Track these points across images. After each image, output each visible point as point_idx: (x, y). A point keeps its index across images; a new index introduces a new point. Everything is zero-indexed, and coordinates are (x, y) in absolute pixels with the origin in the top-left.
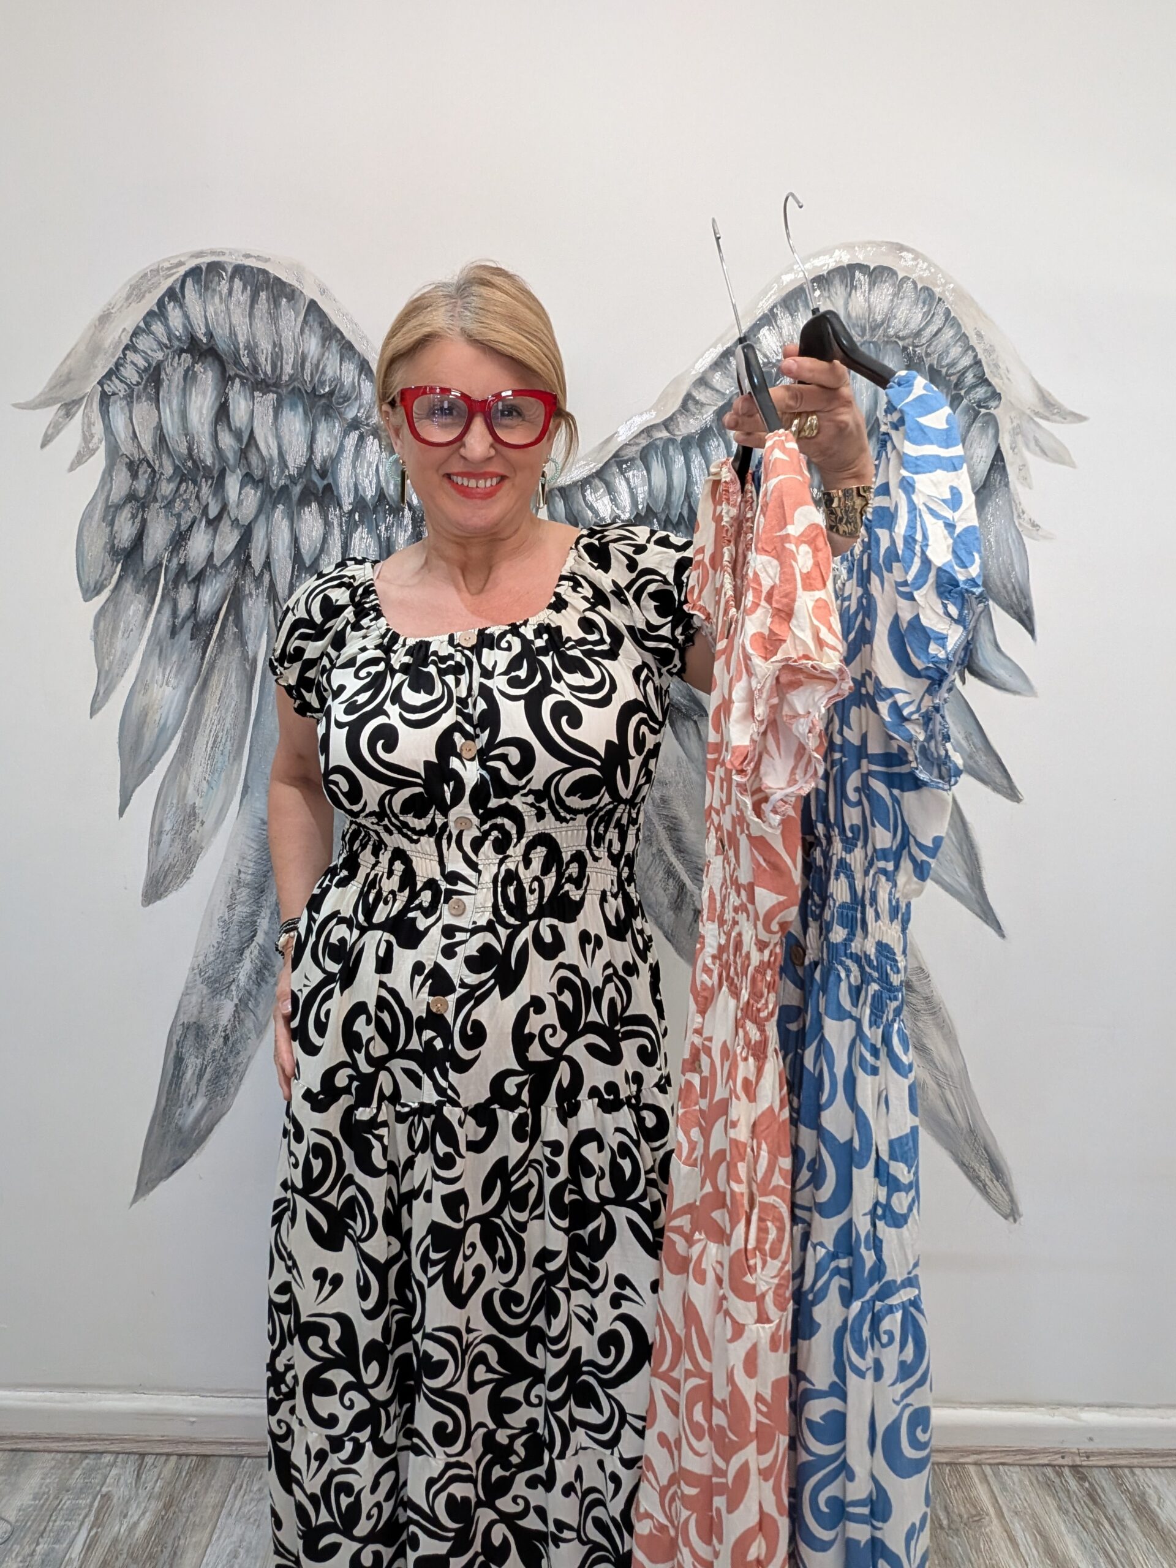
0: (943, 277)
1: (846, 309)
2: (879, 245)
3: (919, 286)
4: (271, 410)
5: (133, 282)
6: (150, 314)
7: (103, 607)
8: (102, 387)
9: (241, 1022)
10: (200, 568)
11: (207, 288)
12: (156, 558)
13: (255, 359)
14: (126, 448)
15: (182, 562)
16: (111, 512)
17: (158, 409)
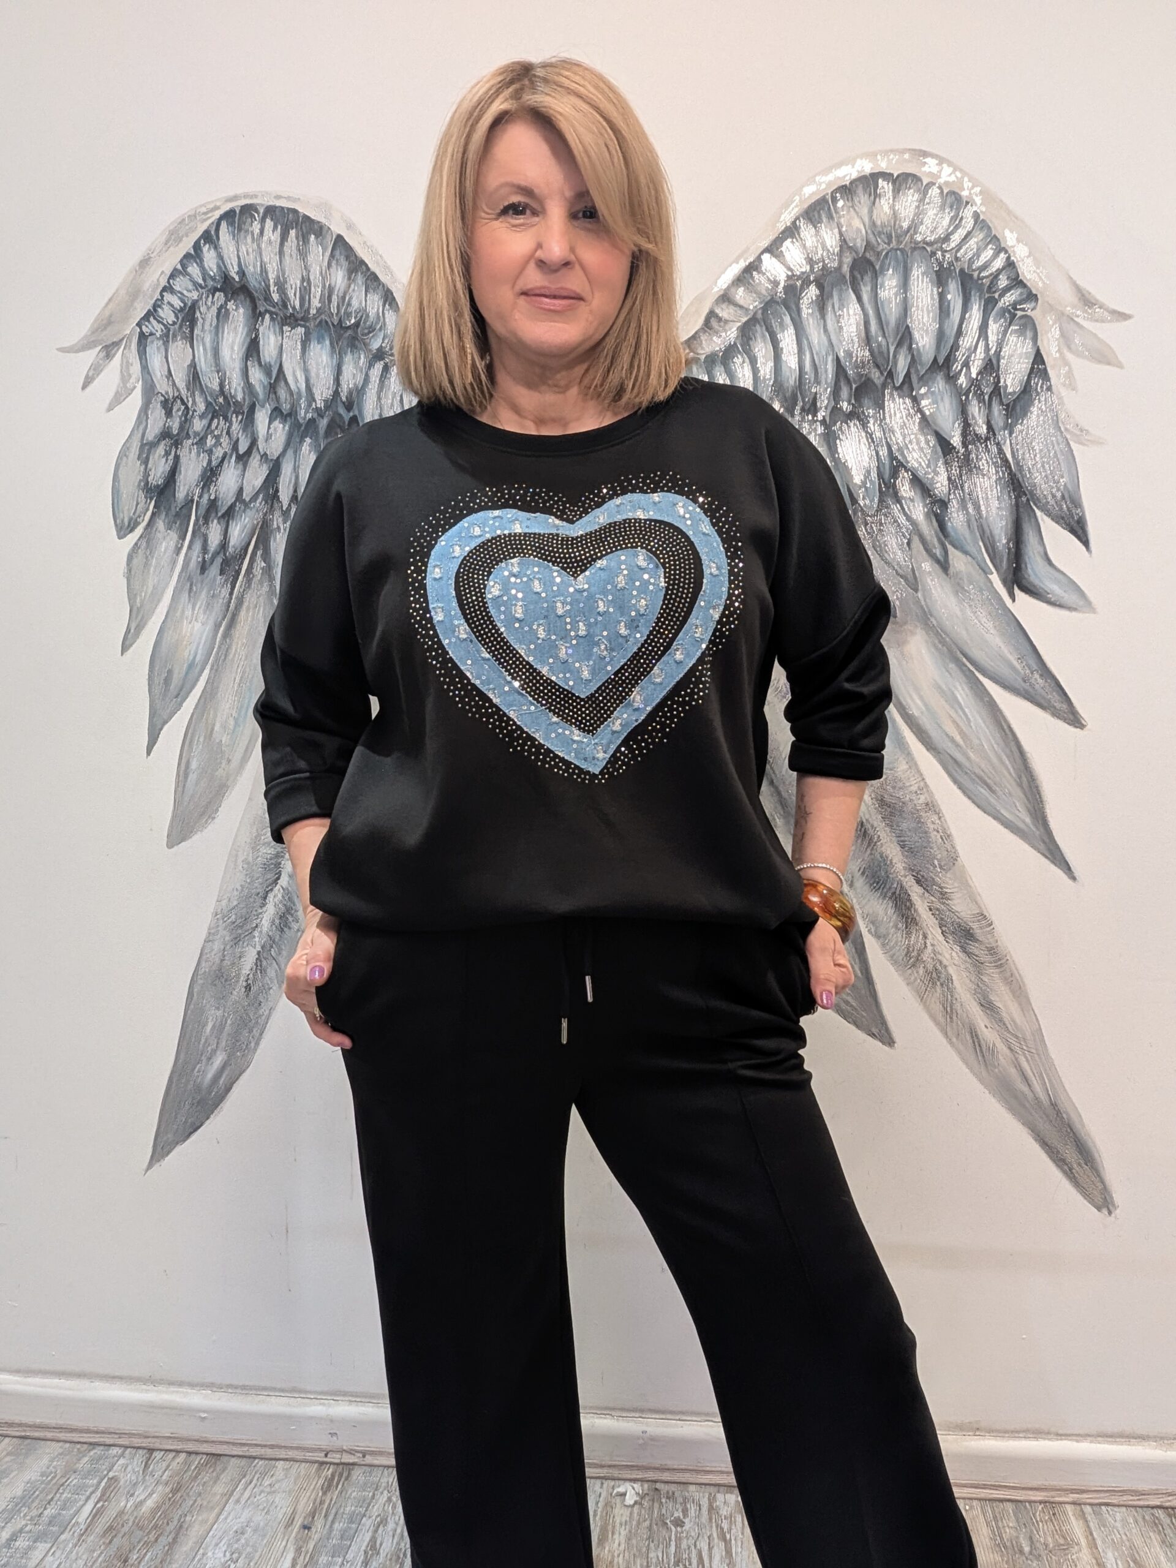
0: (969, 181)
1: (871, 217)
2: (903, 151)
3: (945, 192)
4: (299, 343)
5: (172, 228)
6: (187, 256)
7: (136, 544)
8: (141, 329)
9: (263, 971)
10: (229, 503)
11: (240, 230)
12: (188, 494)
13: (285, 294)
14: (162, 386)
15: (212, 497)
16: (147, 449)
17: (192, 347)
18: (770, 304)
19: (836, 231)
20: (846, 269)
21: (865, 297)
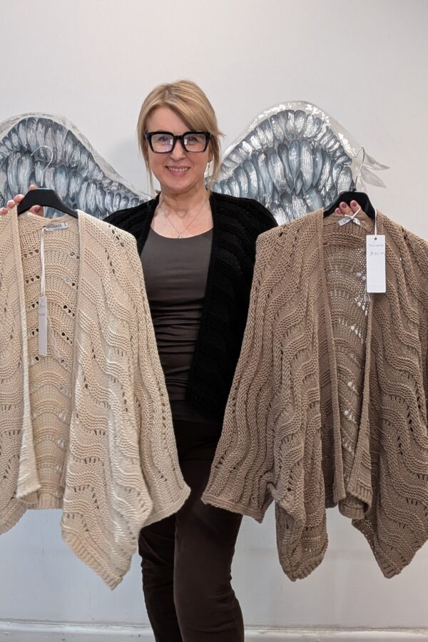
0: (324, 114)
2: (298, 102)
3: (315, 118)
4: (52, 175)
6: (5, 138)
11: (28, 128)
13: (46, 154)
18: (246, 161)
19: (272, 133)
20: (276, 148)
21: (284, 159)
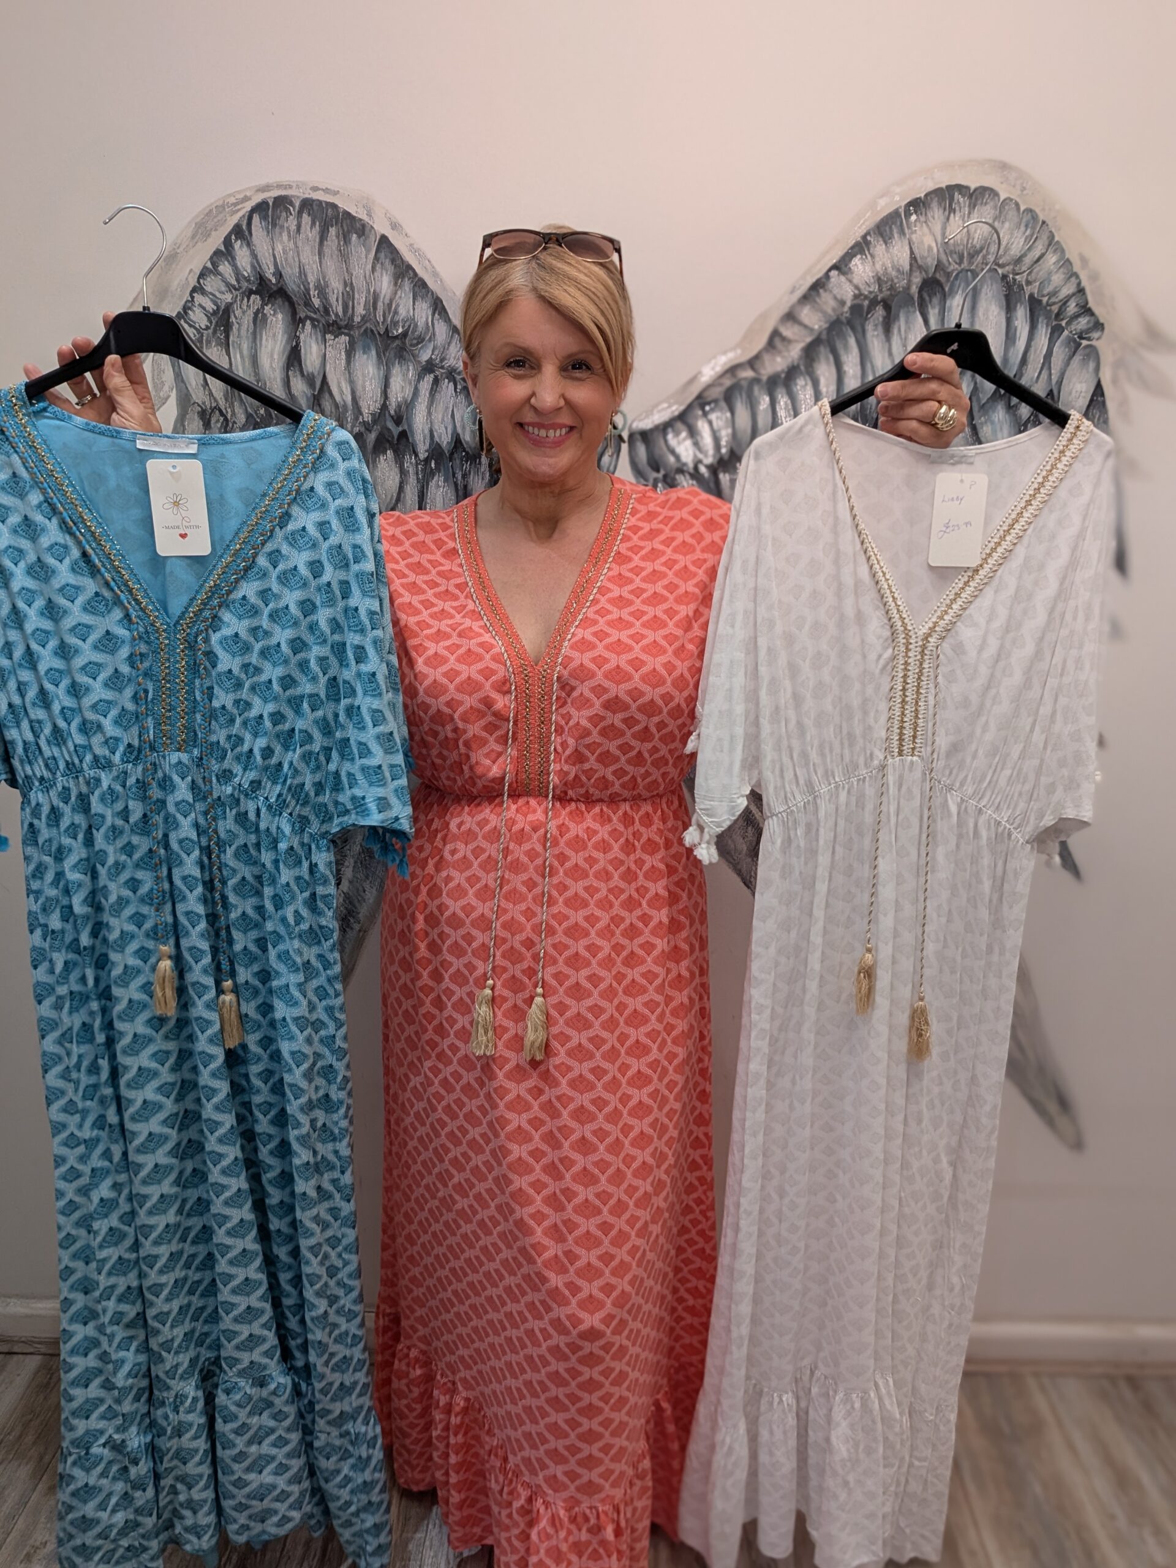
1: (943, 234)
2: (981, 163)
3: (1022, 208)
4: (343, 353)
5: (198, 220)
11: (274, 225)
13: (326, 299)
14: (198, 396)
17: (228, 354)
18: (835, 324)
19: (907, 248)
20: (914, 290)
21: (932, 319)
